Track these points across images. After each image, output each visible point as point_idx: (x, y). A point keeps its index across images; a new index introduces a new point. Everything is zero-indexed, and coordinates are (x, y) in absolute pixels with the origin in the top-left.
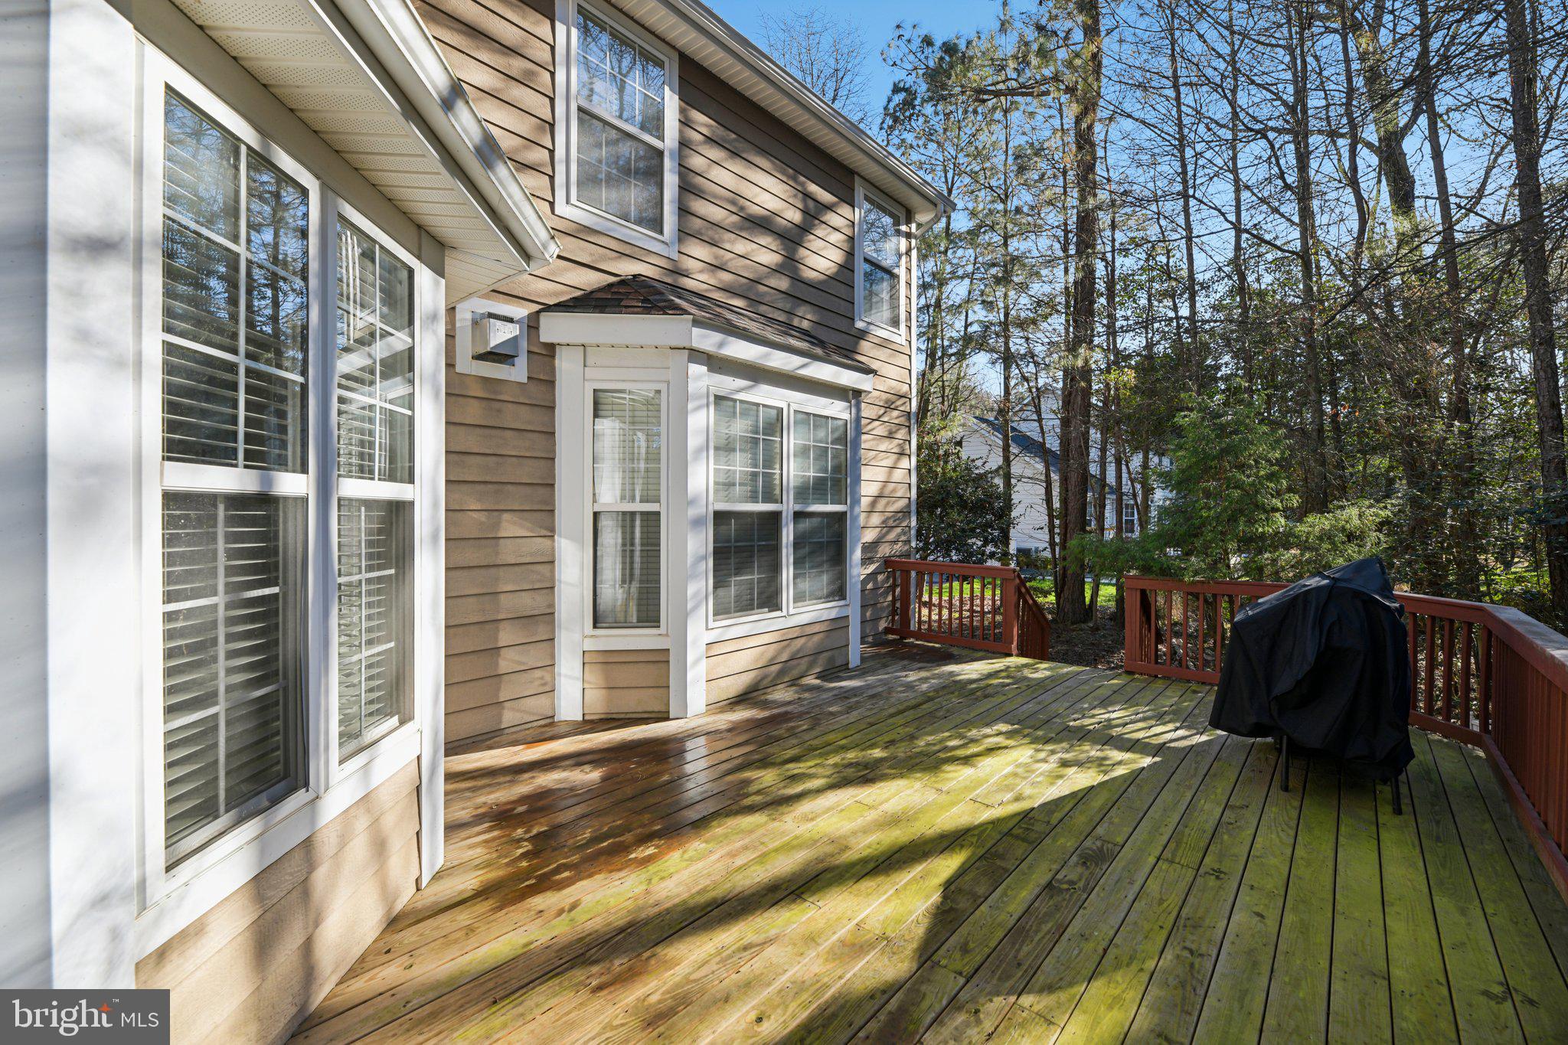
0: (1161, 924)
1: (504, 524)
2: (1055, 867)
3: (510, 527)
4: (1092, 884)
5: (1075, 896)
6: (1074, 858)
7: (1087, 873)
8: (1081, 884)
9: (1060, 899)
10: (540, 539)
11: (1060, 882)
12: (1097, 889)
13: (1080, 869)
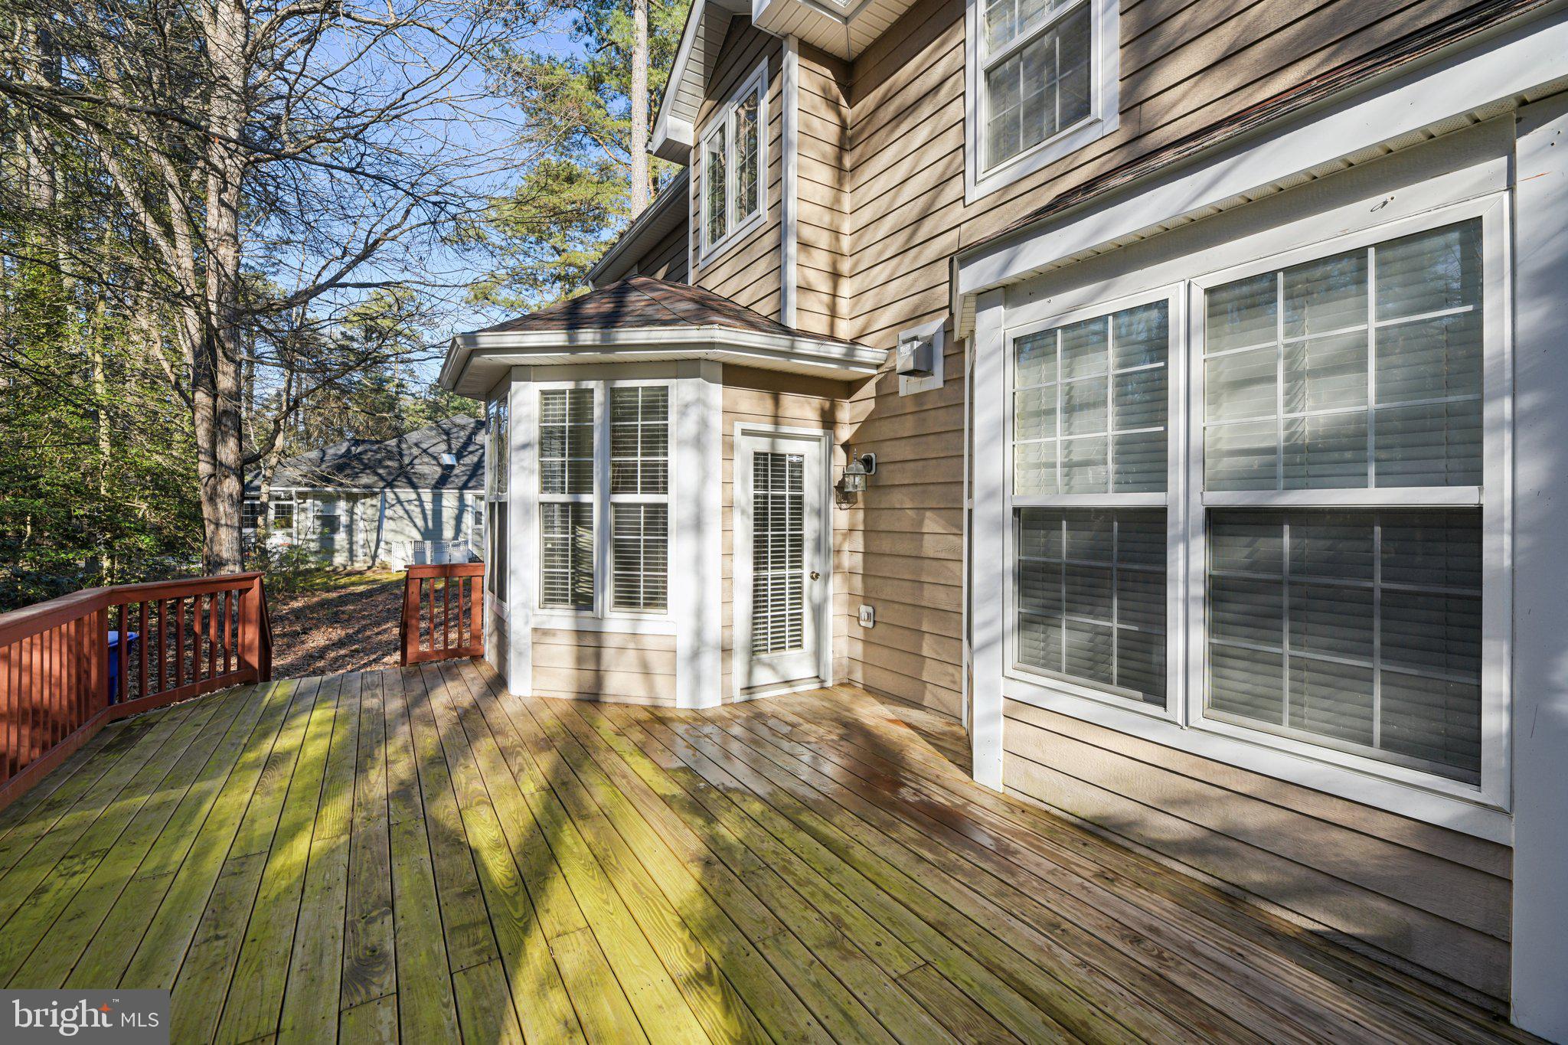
0: (256, 943)
1: (927, 522)
2: (401, 923)
3: (932, 524)
4: (349, 934)
5: (358, 913)
6: (389, 947)
7: (363, 942)
8: (360, 926)
9: (370, 901)
10: (951, 537)
11: (385, 913)
12: (341, 933)
13: (374, 940)
